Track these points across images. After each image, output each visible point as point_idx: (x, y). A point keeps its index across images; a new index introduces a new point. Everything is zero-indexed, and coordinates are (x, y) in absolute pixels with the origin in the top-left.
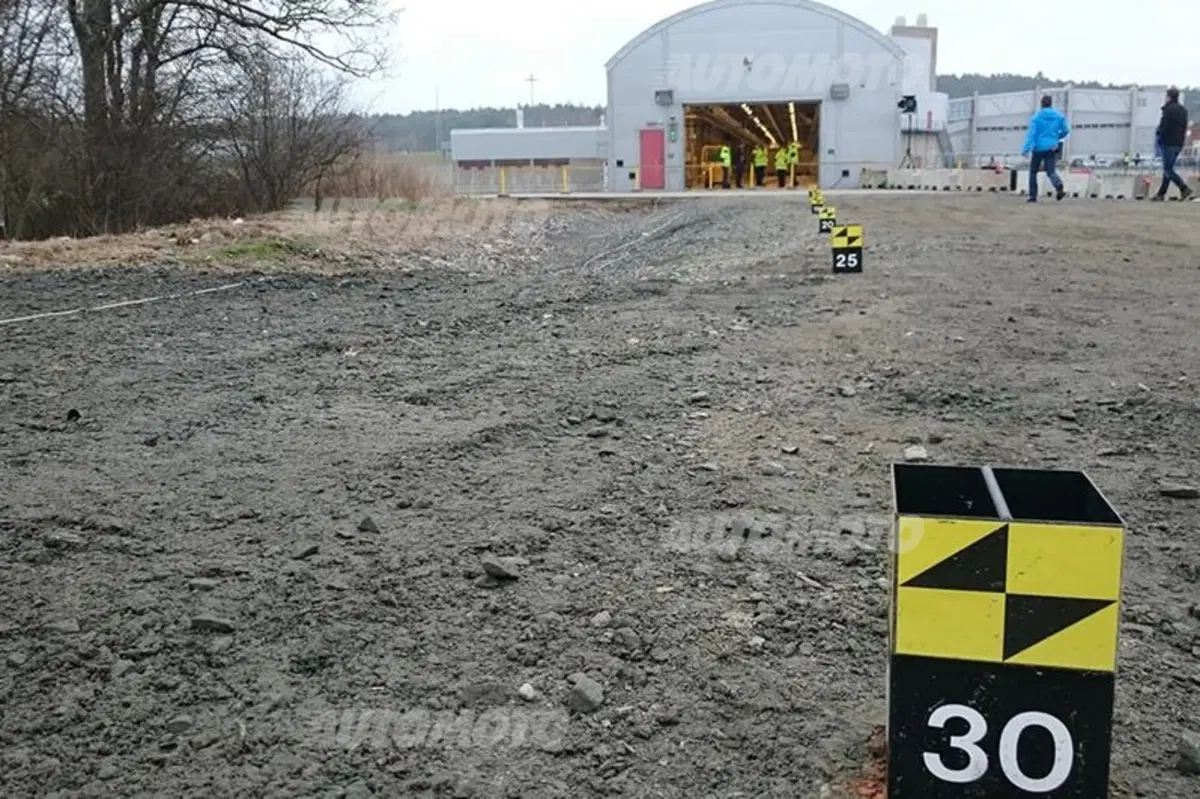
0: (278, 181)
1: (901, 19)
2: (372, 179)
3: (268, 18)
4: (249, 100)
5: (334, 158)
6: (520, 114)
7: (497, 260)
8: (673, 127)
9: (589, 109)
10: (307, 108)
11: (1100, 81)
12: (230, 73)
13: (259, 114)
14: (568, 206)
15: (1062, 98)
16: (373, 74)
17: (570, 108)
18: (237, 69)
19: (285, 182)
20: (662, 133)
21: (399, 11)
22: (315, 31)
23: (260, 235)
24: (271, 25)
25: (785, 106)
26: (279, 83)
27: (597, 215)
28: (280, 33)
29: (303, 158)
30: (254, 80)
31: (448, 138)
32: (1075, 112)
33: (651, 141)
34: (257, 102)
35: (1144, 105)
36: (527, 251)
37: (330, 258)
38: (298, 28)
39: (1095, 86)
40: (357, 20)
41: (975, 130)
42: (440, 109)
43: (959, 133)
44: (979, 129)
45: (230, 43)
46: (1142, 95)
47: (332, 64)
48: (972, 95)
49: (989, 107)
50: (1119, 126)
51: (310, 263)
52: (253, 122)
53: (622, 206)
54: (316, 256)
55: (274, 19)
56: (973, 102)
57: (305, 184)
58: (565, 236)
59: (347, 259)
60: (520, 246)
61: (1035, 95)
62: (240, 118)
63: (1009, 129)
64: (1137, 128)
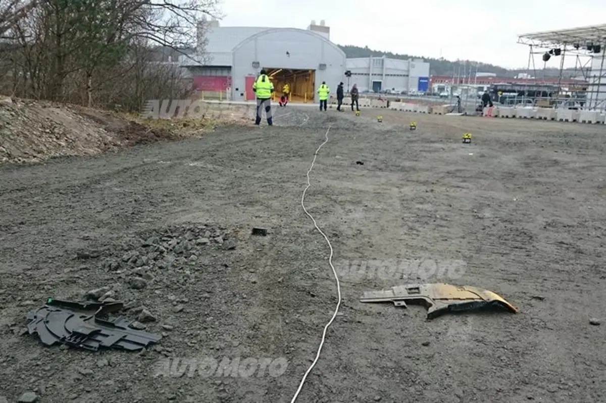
1: (313, 22)
15: (381, 61)
32: (387, 69)
33: (250, 81)
35: (414, 67)
39: (390, 54)
50: (404, 76)
63: (359, 74)
64: (412, 77)
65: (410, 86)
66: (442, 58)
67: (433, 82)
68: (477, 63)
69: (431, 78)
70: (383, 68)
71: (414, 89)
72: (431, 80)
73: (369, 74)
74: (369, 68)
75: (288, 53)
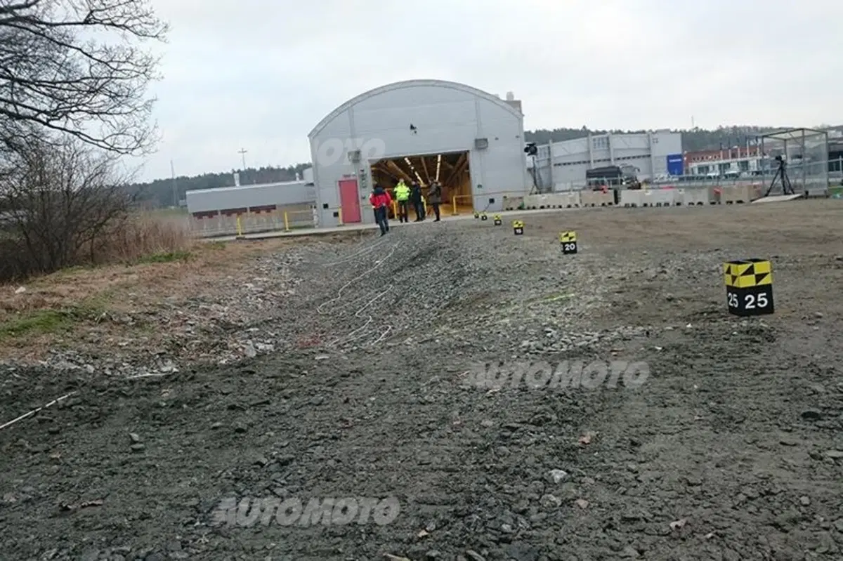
0: (56, 244)
2: (137, 235)
3: (40, 112)
4: (28, 180)
5: (105, 221)
6: (236, 176)
7: (263, 298)
8: (363, 177)
9: (284, 169)
10: (78, 182)
11: (622, 130)
12: (10, 160)
13: (36, 191)
14: (295, 242)
15: (605, 141)
16: (135, 151)
17: (271, 170)
18: (15, 156)
19: (63, 243)
20: (356, 181)
21: (152, 101)
22: (82, 118)
23: (44, 304)
24: (43, 117)
25: (435, 157)
26: (52, 164)
27: (319, 246)
28: (51, 123)
29: (77, 224)
30: (30, 163)
31: (184, 197)
32: (615, 150)
33: (348, 188)
34: (34, 180)
35: (657, 142)
36: (283, 285)
37: (117, 320)
38: (67, 117)
39: (620, 132)
40: (118, 109)
41: (552, 166)
42: (175, 177)
43: (543, 168)
44: (555, 165)
45: (9, 135)
46: (656, 136)
47: (98, 145)
48: (547, 143)
49: (560, 150)
50: (644, 156)
51: (97, 329)
52: (31, 197)
53: (335, 237)
54: (102, 320)
55: (45, 112)
56: (549, 148)
57: (81, 244)
58: (303, 267)
59: (134, 318)
60: (275, 281)
61: (588, 140)
62: (20, 194)
63: (574, 163)
64: (656, 157)
65: (654, 171)
66: (697, 128)
67: (690, 160)
68: (749, 128)
69: (685, 155)
70: (609, 149)
71: (663, 174)
72: (685, 159)
73: (589, 162)
74: (589, 152)
75: (412, 127)
